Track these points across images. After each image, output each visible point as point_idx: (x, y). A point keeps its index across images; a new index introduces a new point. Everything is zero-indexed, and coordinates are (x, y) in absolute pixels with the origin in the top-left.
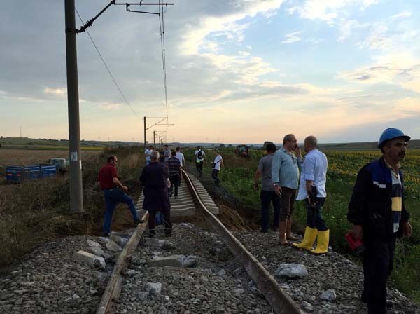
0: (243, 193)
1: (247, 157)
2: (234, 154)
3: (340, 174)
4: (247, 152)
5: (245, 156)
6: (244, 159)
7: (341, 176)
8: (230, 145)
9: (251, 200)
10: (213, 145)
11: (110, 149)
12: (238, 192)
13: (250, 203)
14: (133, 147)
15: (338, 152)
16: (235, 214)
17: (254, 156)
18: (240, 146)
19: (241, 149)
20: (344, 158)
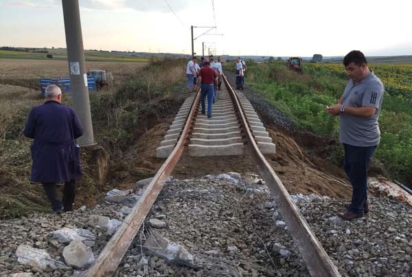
0: (301, 115)
1: (299, 70)
2: (286, 67)
3: (400, 90)
4: (299, 65)
5: (297, 70)
6: (296, 73)
7: (401, 92)
8: (279, 58)
9: (311, 124)
10: (263, 57)
11: (155, 60)
12: (295, 114)
13: (309, 128)
14: (180, 59)
15: (390, 65)
16: (292, 144)
17: (306, 69)
18: (292, 59)
19: (292, 61)
20: (398, 72)
